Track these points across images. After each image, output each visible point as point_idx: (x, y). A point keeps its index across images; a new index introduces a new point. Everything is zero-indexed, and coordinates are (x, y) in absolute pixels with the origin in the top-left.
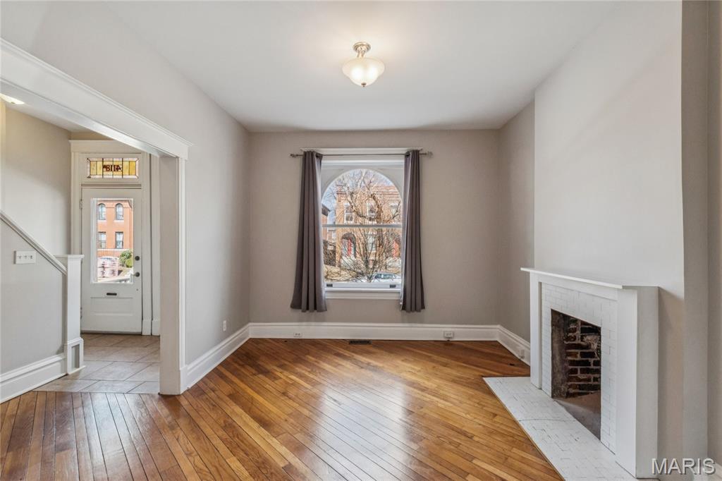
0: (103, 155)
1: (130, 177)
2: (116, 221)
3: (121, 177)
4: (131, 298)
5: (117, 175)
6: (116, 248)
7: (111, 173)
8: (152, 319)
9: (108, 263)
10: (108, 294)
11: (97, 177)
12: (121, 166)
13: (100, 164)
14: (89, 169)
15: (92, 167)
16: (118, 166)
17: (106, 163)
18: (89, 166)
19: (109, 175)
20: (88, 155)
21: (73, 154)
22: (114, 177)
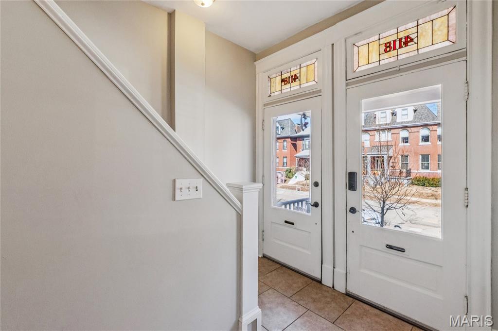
0: (281, 69)
1: (309, 84)
2: (283, 150)
3: (298, 87)
4: (310, 232)
5: (295, 86)
6: (283, 166)
7: (288, 86)
8: (334, 268)
9: (279, 176)
10: (286, 222)
11: (276, 93)
12: (298, 75)
13: (279, 79)
14: (270, 88)
15: (272, 84)
16: (295, 75)
17: (284, 76)
18: (269, 84)
19: (287, 88)
20: (269, 73)
21: (257, 75)
22: (292, 89)
